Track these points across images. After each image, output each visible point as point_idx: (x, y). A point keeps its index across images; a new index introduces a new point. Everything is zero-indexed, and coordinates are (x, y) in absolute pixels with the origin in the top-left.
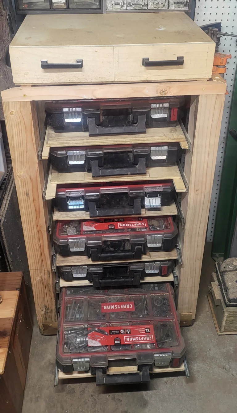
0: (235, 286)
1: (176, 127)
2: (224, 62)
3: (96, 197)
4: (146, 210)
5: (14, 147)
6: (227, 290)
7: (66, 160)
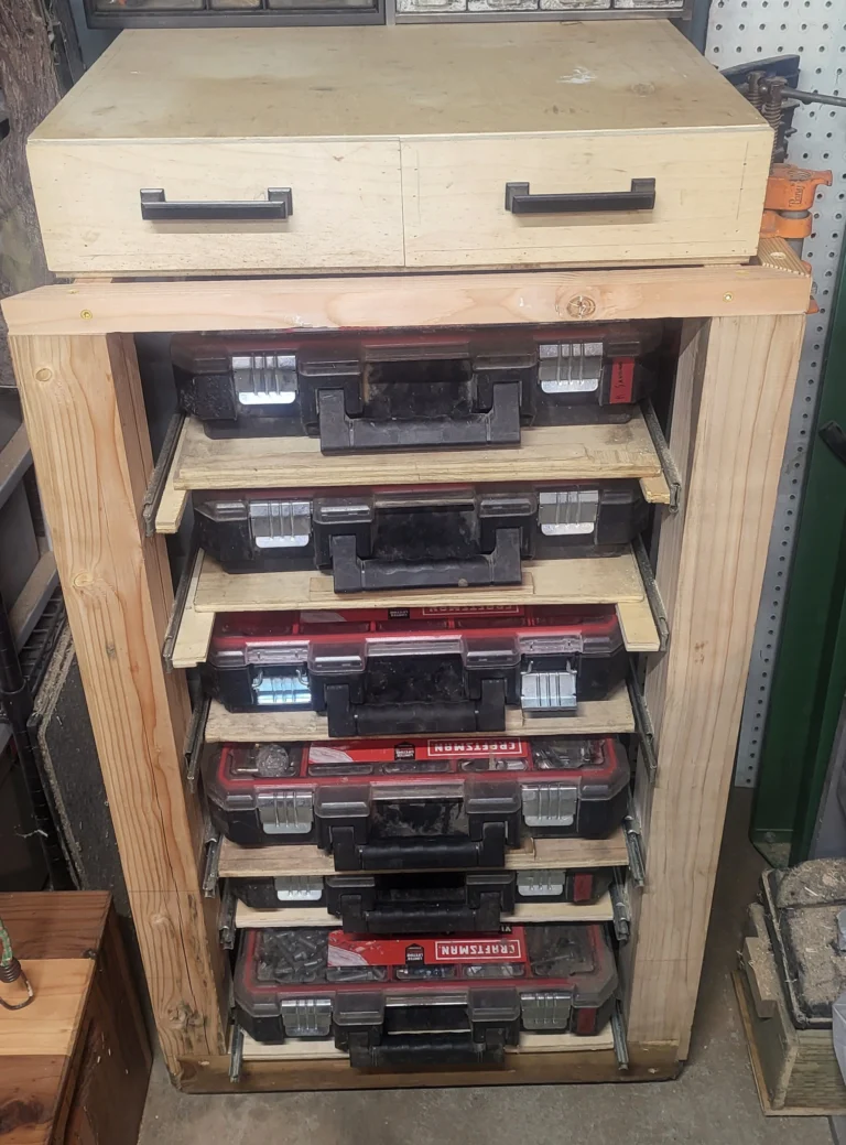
0: (827, 959)
1: (629, 424)
2: (806, 196)
3: (349, 668)
4: (526, 714)
5: (56, 493)
6: (800, 974)
7: (246, 531)
